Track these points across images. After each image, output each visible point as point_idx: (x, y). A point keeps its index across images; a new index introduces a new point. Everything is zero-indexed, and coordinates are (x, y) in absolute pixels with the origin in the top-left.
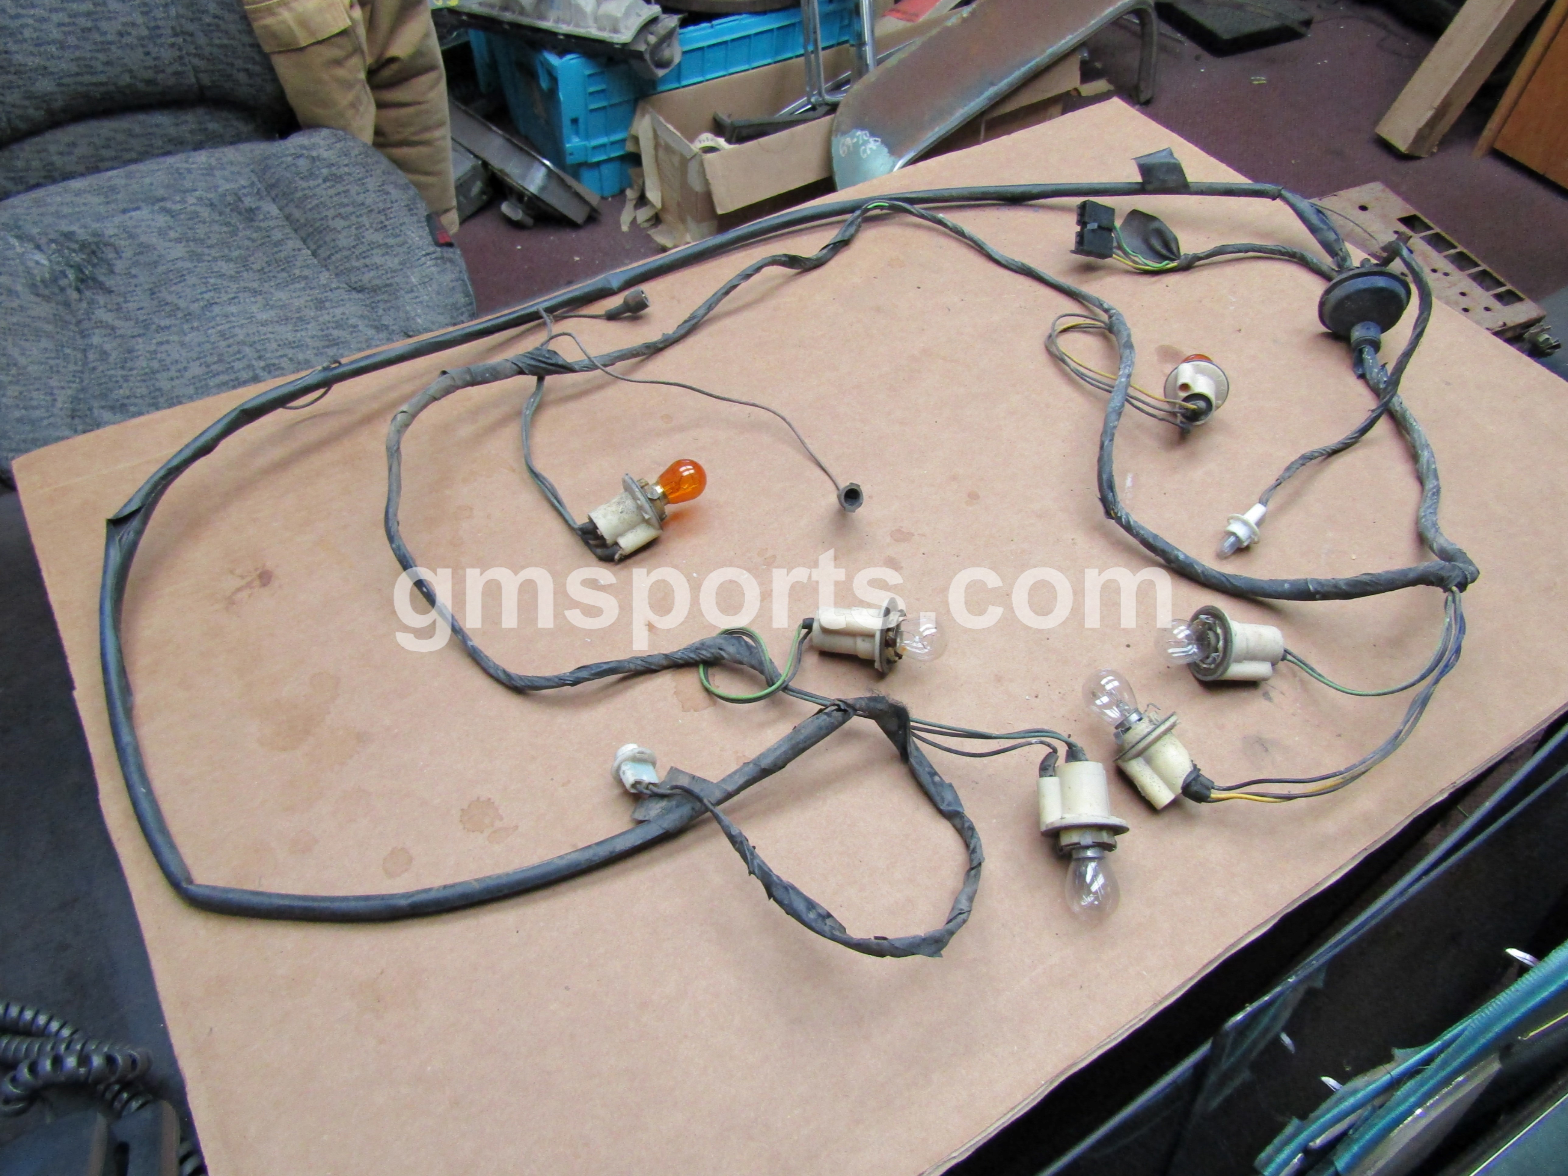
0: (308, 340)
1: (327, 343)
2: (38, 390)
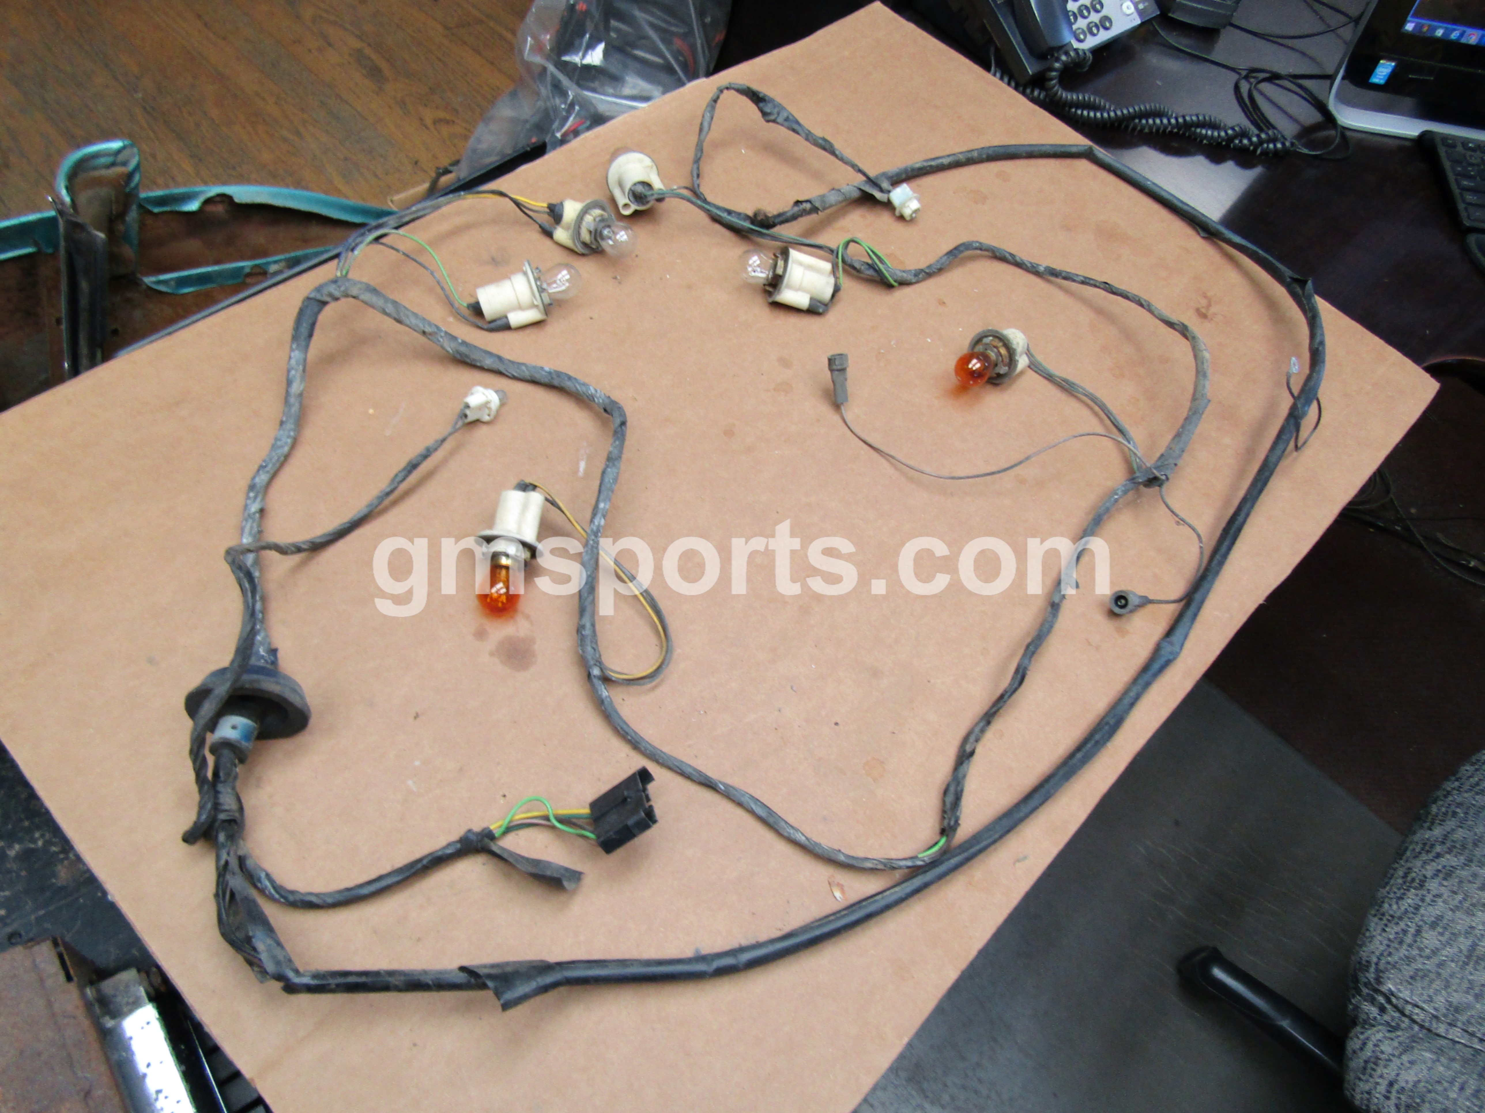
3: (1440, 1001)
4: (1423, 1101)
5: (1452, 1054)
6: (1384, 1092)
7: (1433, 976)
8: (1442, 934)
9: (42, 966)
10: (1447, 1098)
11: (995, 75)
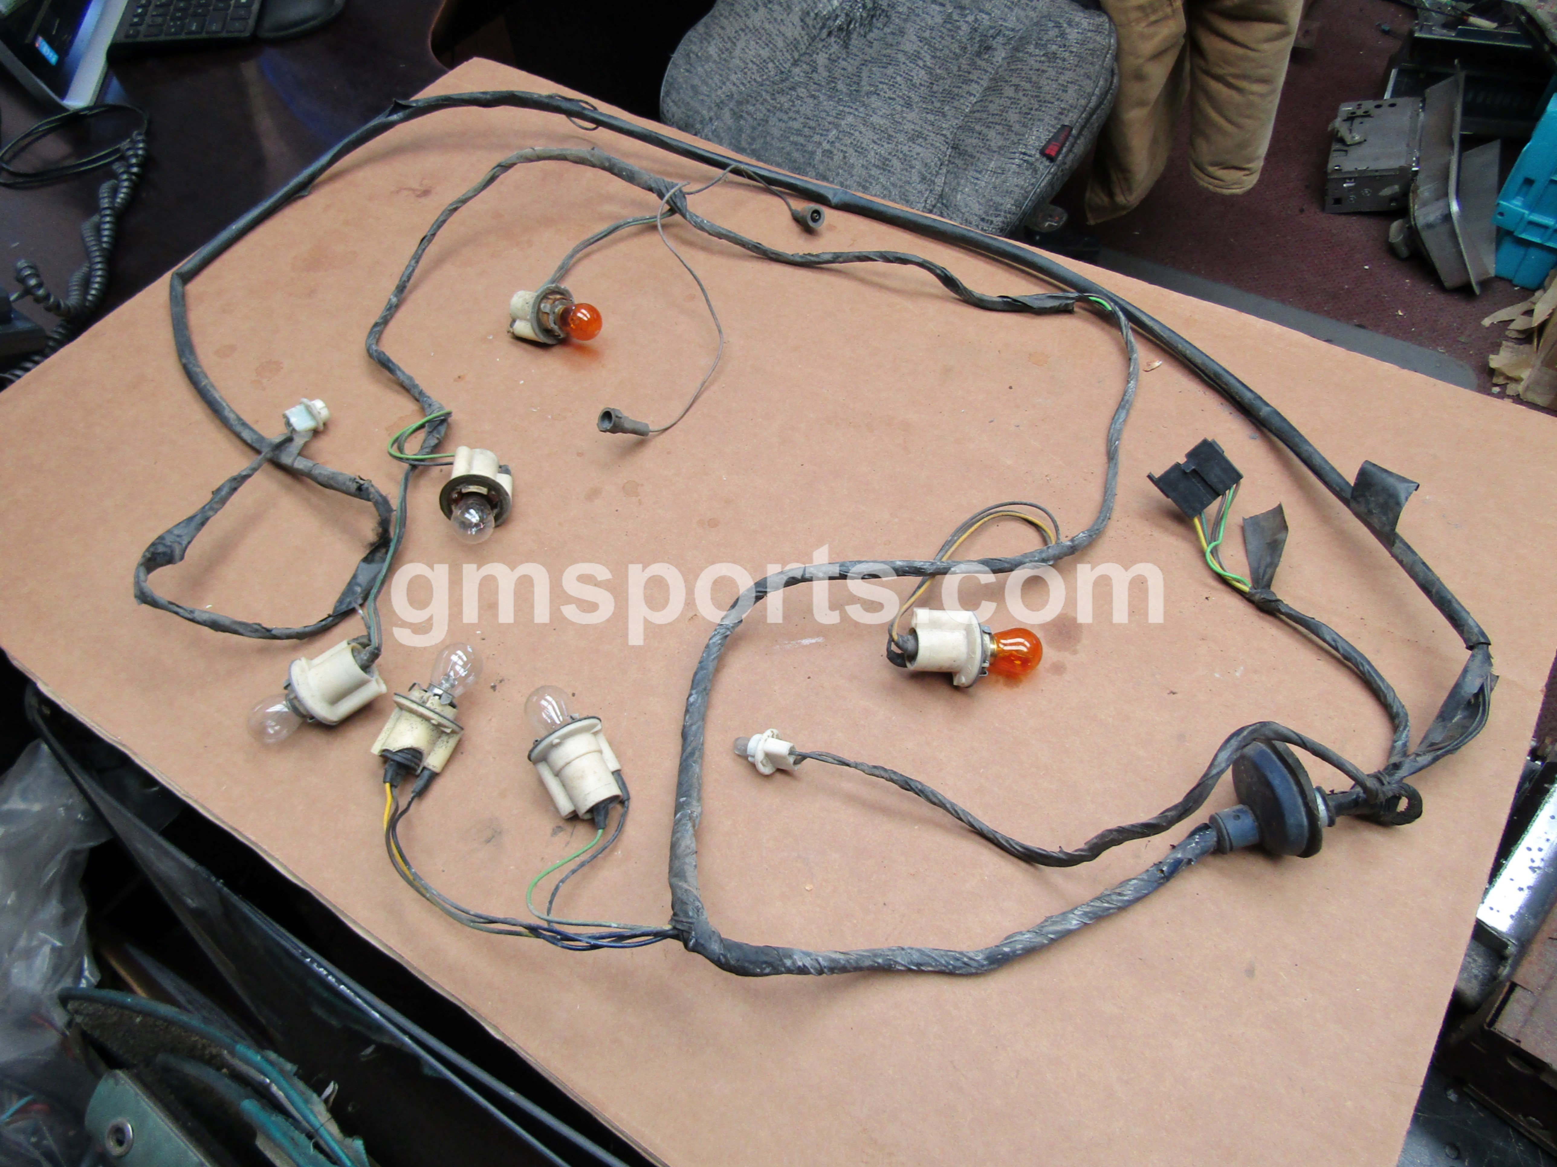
0: (872, 153)
1: (880, 164)
2: (721, 75)
3: (920, 187)
4: (991, 200)
5: (954, 184)
6: (988, 225)
7: (903, 190)
8: (871, 184)
9: (1520, 1018)
10: (986, 187)
11: (19, 377)
